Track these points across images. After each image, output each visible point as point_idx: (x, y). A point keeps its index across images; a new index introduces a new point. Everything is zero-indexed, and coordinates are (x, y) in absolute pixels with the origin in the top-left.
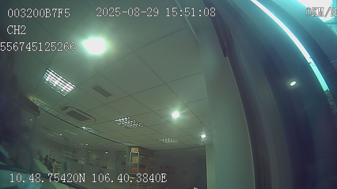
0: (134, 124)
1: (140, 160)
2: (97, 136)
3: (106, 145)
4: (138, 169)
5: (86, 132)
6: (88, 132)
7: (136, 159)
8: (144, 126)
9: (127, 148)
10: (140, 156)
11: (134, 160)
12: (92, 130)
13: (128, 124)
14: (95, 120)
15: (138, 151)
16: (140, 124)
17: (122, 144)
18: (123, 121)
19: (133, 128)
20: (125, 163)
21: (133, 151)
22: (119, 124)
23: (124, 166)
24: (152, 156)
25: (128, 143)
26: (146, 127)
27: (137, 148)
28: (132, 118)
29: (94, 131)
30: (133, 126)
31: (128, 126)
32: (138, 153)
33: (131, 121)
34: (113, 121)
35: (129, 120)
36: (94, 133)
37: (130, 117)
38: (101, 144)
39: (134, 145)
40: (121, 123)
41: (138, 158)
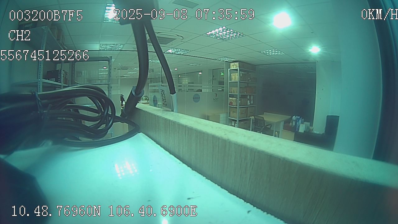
0: (232, 34)
1: (241, 77)
2: (187, 56)
3: (199, 65)
4: (238, 88)
5: (174, 55)
6: (176, 54)
7: (235, 77)
8: (243, 35)
9: (224, 64)
10: (240, 72)
11: (233, 77)
12: (181, 50)
13: (224, 35)
14: (182, 38)
15: (238, 66)
16: (238, 33)
17: (218, 60)
18: (217, 33)
19: (230, 39)
20: (224, 82)
22: (213, 37)
23: (223, 85)
24: (253, 72)
25: (225, 58)
26: (246, 36)
27: (237, 63)
28: (228, 27)
29: (183, 52)
30: (231, 37)
31: (224, 37)
32: (237, 69)
33: (228, 31)
34: (205, 35)
35: (225, 30)
36: (184, 54)
37: (226, 27)
38: (193, 64)
39: (232, 59)
40: (215, 36)
41: (237, 75)
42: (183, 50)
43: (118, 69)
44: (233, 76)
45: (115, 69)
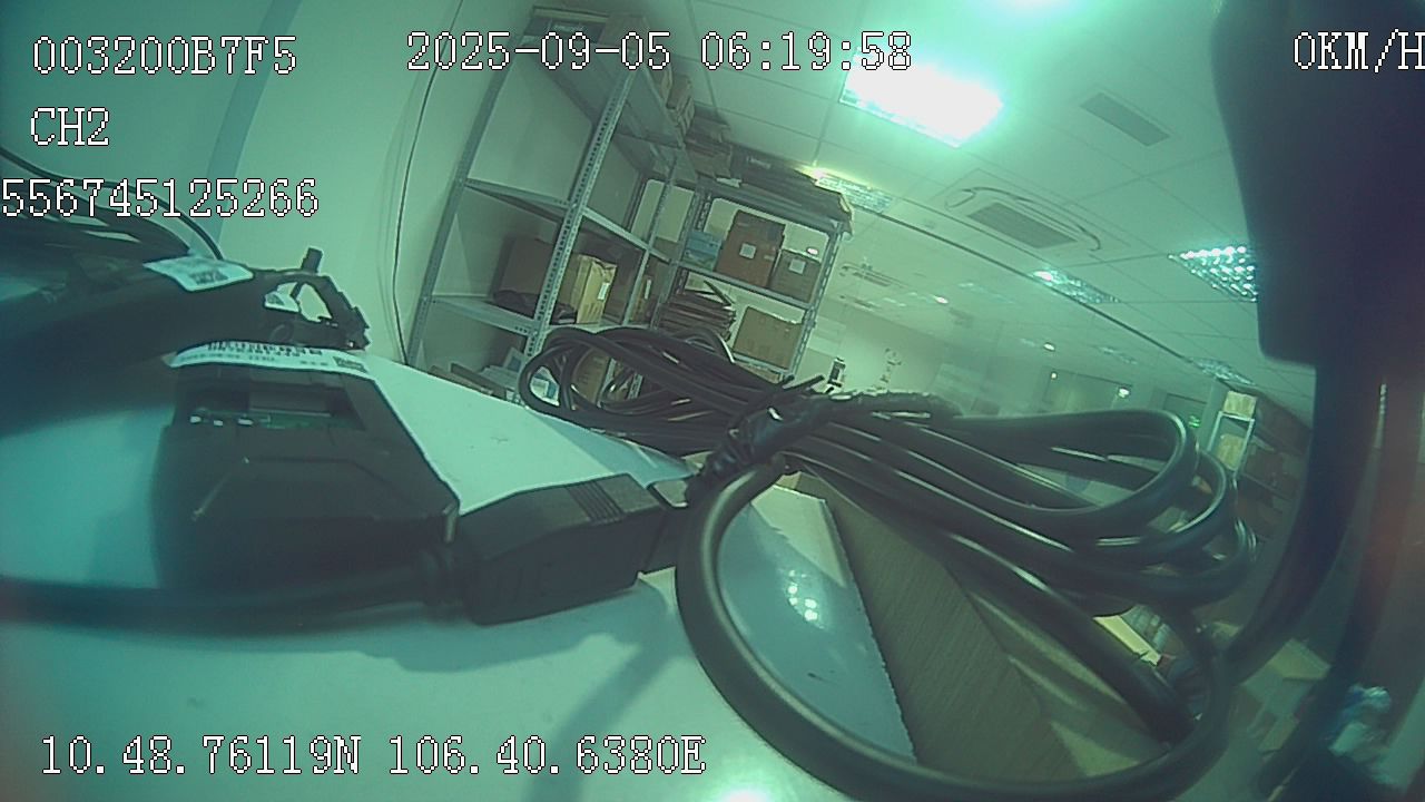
1: (1249, 455)
2: (1097, 315)
3: (1132, 359)
5: (1055, 294)
6: (1063, 294)
7: (1232, 449)
9: (1212, 389)
10: (1255, 437)
11: (1225, 449)
12: (1082, 287)
14: (1097, 244)
15: (1251, 411)
17: (1195, 365)
18: (1215, 263)
21: (1234, 408)
22: (1200, 274)
24: (1296, 454)
25: (1218, 368)
27: (1253, 400)
29: (1089, 295)
31: (1234, 286)
32: (1248, 423)
34: (1175, 259)
35: (1242, 261)
36: (1089, 300)
38: (1111, 351)
39: (1243, 380)
40: (1204, 271)
41: (1242, 444)
42: (1091, 287)
43: (856, 274)
44: (1227, 444)
45: (846, 268)
